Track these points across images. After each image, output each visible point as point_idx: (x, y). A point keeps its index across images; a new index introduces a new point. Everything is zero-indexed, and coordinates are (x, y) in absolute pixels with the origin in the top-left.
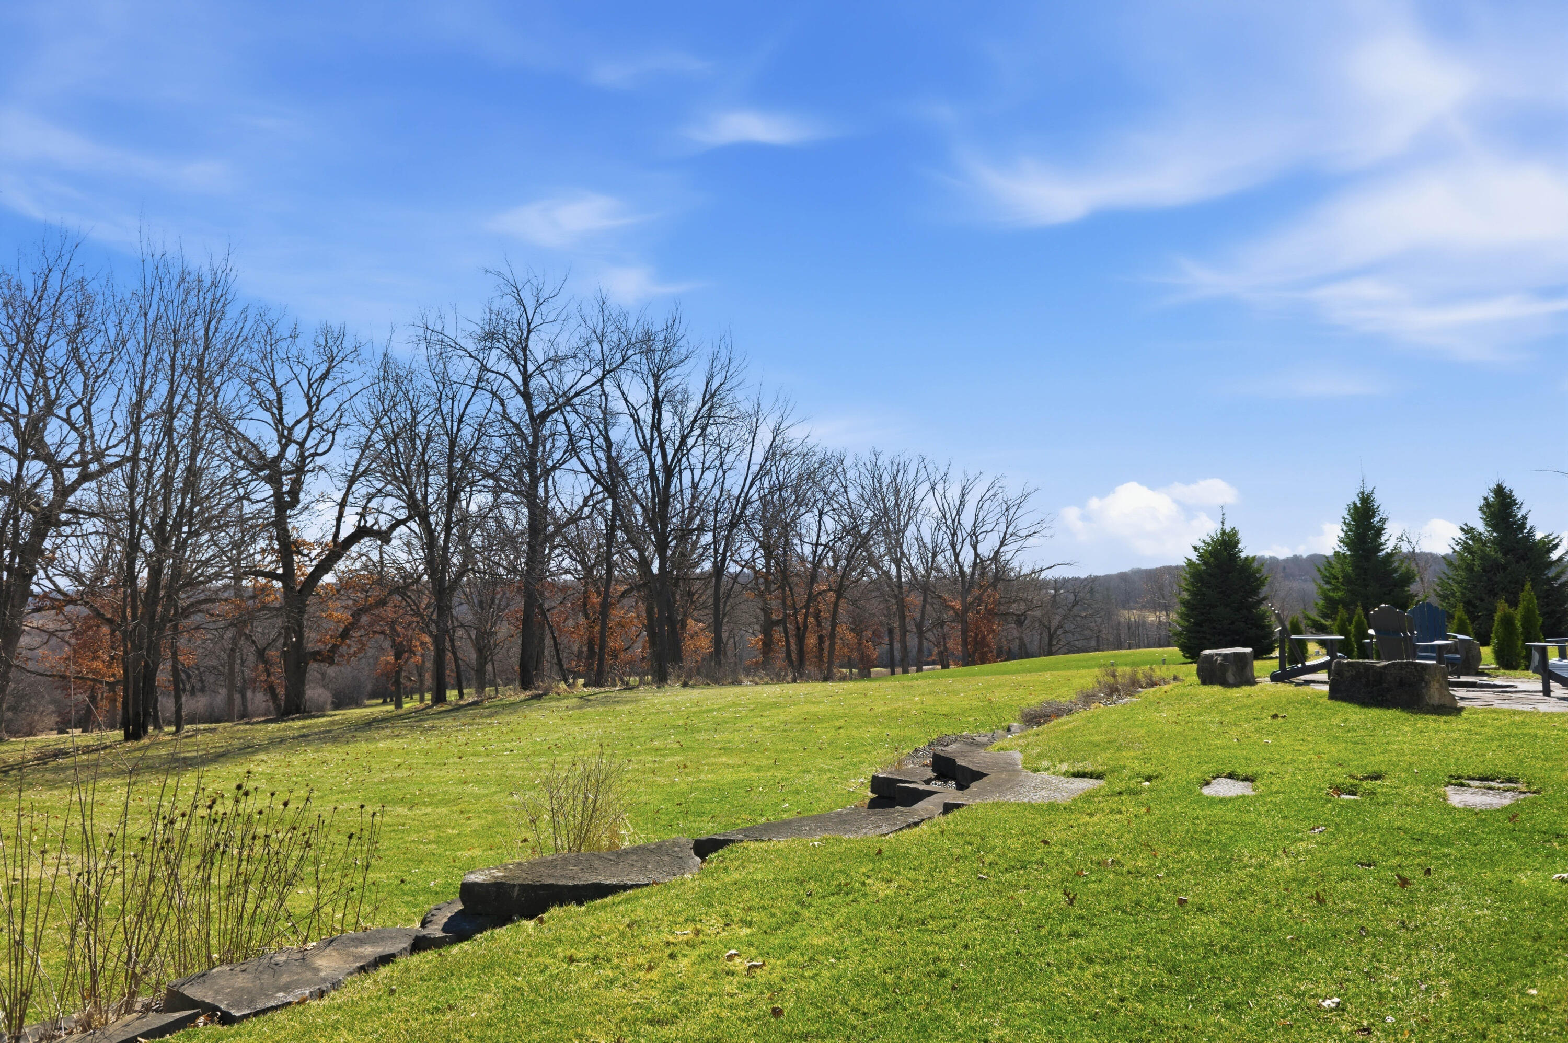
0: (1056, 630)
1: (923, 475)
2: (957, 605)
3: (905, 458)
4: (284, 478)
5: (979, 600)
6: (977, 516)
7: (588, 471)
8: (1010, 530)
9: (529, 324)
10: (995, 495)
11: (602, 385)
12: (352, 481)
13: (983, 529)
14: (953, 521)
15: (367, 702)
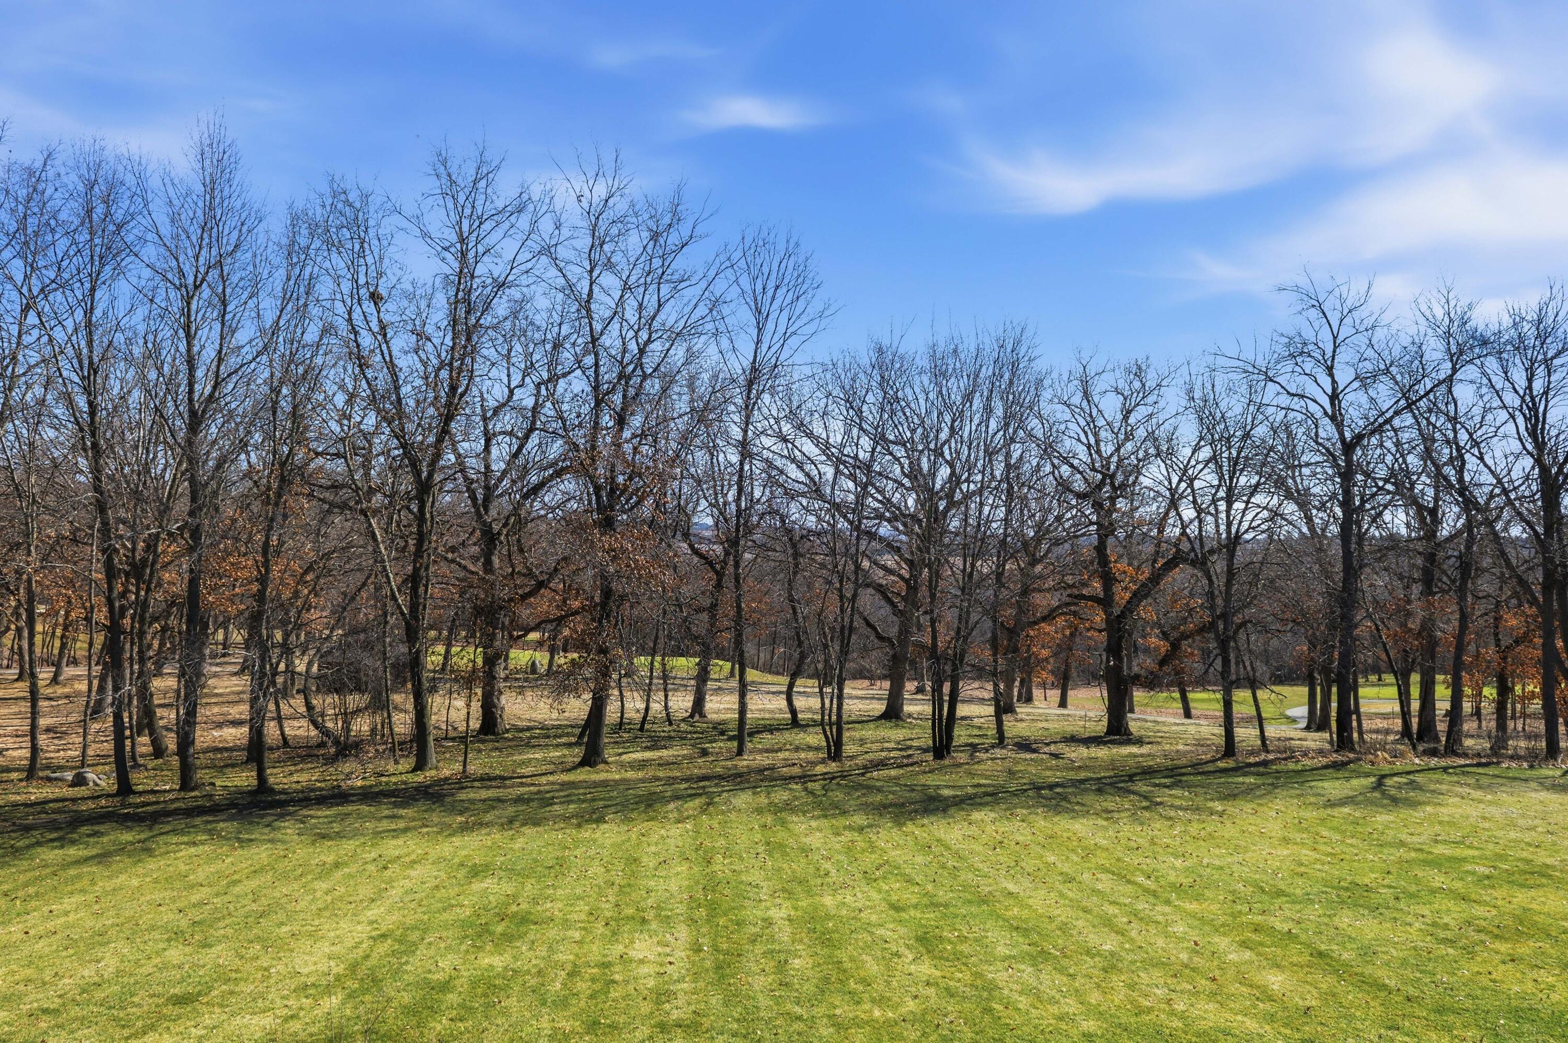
9: (1335, 338)
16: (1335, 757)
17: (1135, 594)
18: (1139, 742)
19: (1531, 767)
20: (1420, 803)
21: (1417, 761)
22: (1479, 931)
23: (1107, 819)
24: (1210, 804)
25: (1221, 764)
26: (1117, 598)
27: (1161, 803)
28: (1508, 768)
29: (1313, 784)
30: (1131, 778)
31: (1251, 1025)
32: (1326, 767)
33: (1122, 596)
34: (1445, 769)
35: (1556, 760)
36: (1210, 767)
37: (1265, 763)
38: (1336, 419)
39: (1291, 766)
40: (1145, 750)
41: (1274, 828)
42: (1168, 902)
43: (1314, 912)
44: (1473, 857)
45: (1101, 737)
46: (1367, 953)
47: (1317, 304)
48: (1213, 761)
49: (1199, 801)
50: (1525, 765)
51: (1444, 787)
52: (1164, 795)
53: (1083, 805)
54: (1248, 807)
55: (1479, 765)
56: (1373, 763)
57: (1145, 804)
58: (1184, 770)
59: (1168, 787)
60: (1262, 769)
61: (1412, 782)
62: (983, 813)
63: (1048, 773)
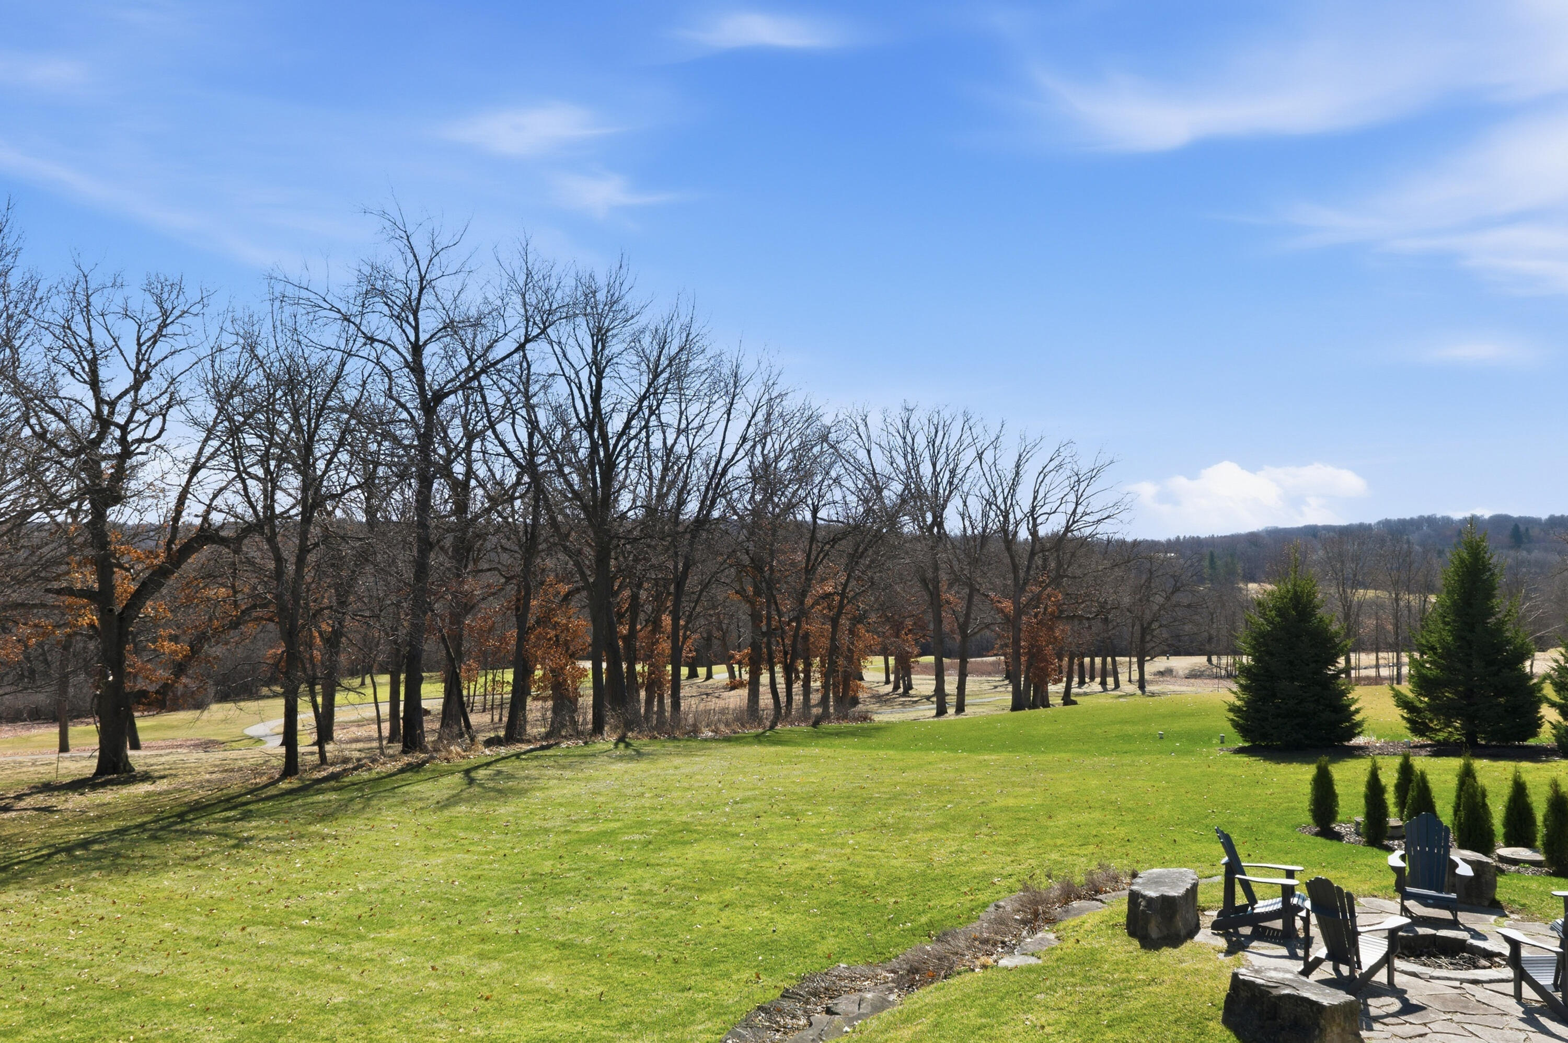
0: (1150, 624)
1: (967, 440)
2: (1007, 605)
3: (946, 415)
4: (103, 465)
5: (1036, 600)
6: (1036, 492)
7: (509, 454)
8: (1080, 510)
9: (422, 279)
10: (1060, 466)
11: (524, 351)
12: (195, 470)
13: (1046, 509)
14: (1005, 499)
15: (265, 690)
16: (406, 759)
17: (144, 585)
18: (146, 777)
19: (586, 743)
20: (527, 791)
21: (487, 752)
22: (682, 889)
23: (199, 867)
24: (312, 828)
25: (283, 785)
26: (119, 590)
27: (248, 839)
28: (568, 747)
29: (405, 789)
30: (181, 817)
31: (563, 1026)
32: (402, 771)
33: (124, 585)
34: (518, 756)
35: (602, 734)
36: (272, 791)
37: (334, 777)
38: (417, 369)
39: (365, 775)
40: (162, 785)
41: (404, 838)
42: (360, 938)
43: (521, 909)
44: (620, 828)
45: (88, 779)
46: (604, 931)
47: (404, 235)
48: (274, 783)
49: (295, 827)
50: (581, 743)
51: (534, 773)
52: (249, 828)
53: (152, 857)
54: (359, 823)
55: (543, 748)
56: (448, 761)
57: (231, 842)
58: (244, 799)
59: (238, 820)
60: (333, 783)
61: (499, 772)
62: (12, 893)
63: (58, 831)
